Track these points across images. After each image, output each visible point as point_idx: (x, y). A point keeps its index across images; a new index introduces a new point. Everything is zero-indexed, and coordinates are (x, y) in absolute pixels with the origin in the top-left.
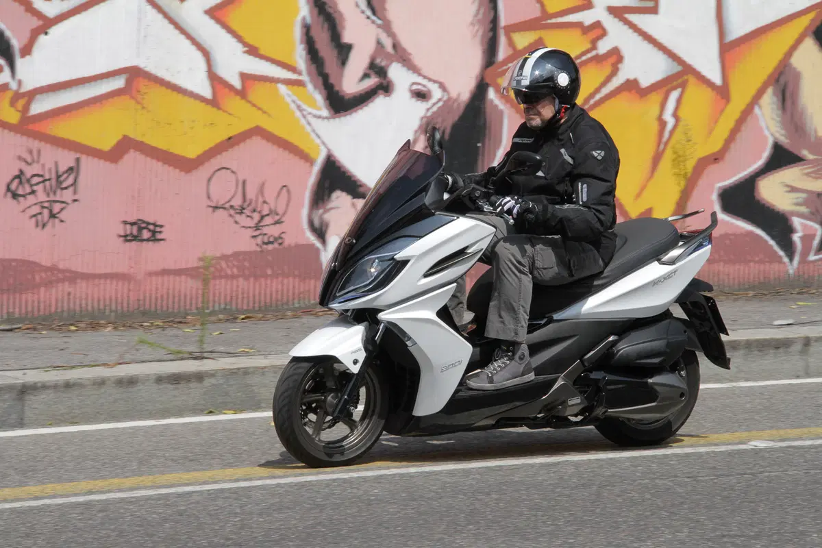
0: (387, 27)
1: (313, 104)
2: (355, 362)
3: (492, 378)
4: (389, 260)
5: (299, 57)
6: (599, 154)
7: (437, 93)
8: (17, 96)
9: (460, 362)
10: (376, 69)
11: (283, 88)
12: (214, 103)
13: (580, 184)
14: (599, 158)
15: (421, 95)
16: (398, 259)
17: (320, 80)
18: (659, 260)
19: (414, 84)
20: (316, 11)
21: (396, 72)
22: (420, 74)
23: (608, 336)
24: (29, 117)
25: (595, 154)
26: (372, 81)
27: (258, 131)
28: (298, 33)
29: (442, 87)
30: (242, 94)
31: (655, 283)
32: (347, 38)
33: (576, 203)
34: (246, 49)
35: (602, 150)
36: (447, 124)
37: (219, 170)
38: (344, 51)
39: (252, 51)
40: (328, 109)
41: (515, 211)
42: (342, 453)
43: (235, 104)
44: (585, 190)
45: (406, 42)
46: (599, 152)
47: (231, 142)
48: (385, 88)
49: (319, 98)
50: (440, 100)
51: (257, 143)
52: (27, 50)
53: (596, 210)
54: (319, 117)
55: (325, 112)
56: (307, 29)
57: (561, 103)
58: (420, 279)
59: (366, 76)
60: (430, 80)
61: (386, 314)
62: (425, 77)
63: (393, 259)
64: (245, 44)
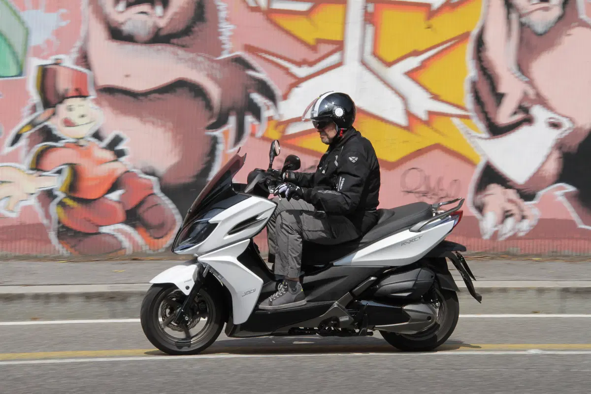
0: (531, 83)
1: (476, 129)
2: (187, 288)
3: (271, 302)
4: (205, 223)
5: (468, 101)
6: (354, 159)
7: (567, 124)
8: (279, 124)
9: (254, 291)
10: (523, 109)
11: (456, 121)
12: (407, 128)
13: (341, 178)
14: (354, 161)
15: (555, 125)
16: (211, 223)
17: (482, 115)
18: (409, 229)
19: (550, 118)
20: (481, 73)
21: (537, 111)
22: (556, 113)
23: (369, 277)
24: (286, 136)
25: (350, 159)
26: (519, 117)
27: (437, 146)
28: (467, 87)
29: (571, 120)
30: (427, 123)
31: (403, 243)
32: (502, 89)
33: (336, 190)
34: (432, 96)
35: (356, 157)
36: (575, 143)
37: (410, 169)
38: (499, 98)
39: (436, 97)
40: (489, 133)
41: (286, 193)
42: (189, 346)
43: (422, 130)
44: (343, 182)
45: (545, 92)
46: (354, 158)
47: (419, 153)
48: (529, 120)
49: (481, 126)
50: (569, 129)
51: (437, 153)
52: (285, 97)
53: (346, 195)
54: (480, 138)
55: (486, 135)
56: (474, 84)
57: (339, 127)
58: (225, 236)
59: (515, 113)
60: (563, 116)
61: (203, 257)
62: (559, 114)
63: (208, 222)
64: (431, 94)
